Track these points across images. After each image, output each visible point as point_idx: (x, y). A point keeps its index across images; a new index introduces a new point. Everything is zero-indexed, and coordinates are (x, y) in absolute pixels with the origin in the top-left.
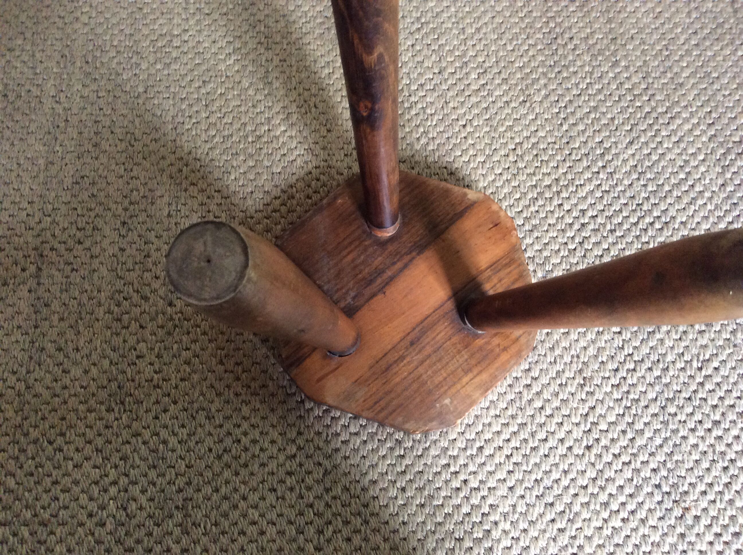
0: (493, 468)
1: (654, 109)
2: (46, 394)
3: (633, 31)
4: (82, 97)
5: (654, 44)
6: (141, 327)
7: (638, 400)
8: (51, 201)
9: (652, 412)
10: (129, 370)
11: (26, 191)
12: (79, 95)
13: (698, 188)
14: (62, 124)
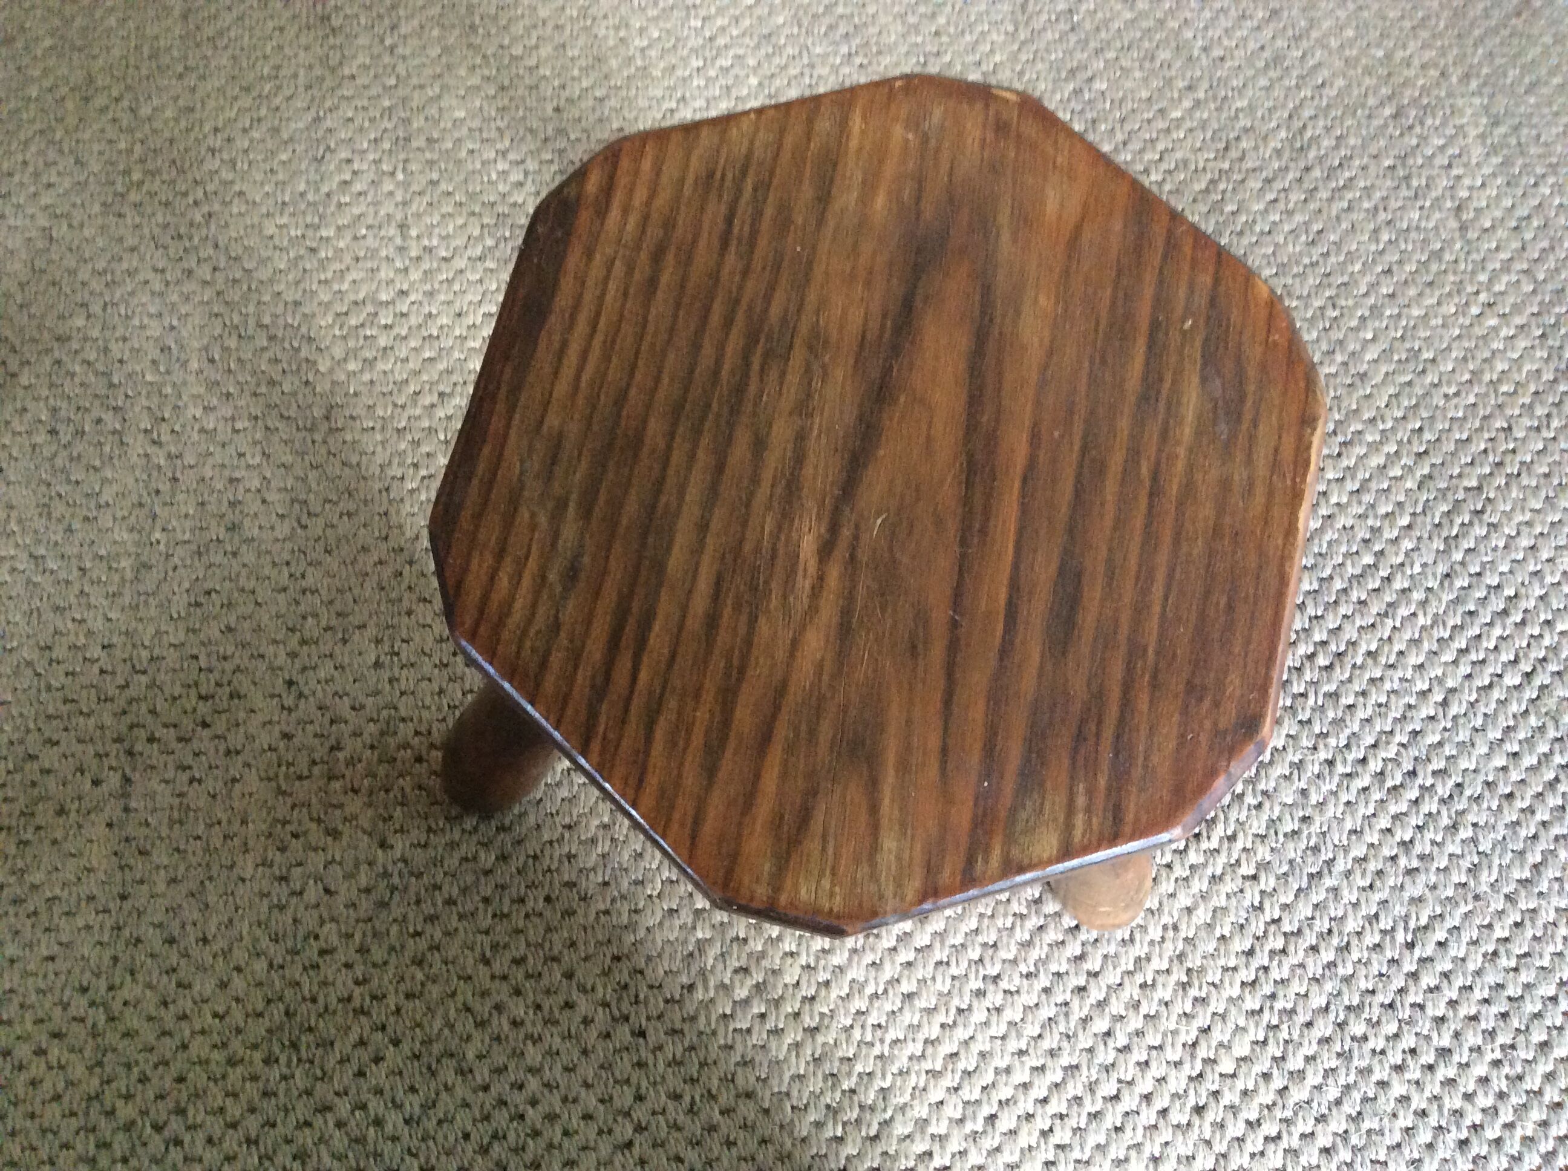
2: (148, 1034)
6: (327, 891)
7: (1293, 1012)
8: (147, 643)
9: (1319, 1035)
10: (305, 981)
11: (98, 624)
12: (197, 427)
13: (1399, 583)
14: (165, 487)
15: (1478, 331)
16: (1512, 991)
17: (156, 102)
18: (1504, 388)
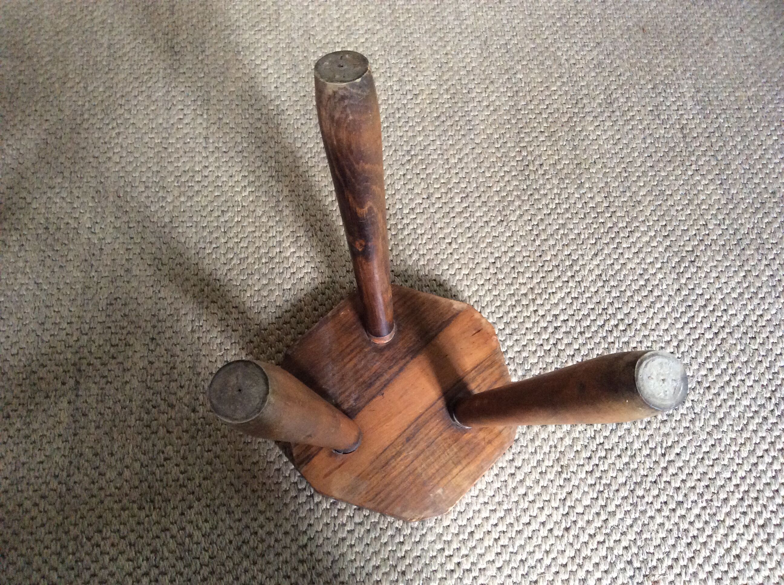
0: (483, 551)
1: (615, 224)
2: (85, 496)
3: (595, 157)
4: (115, 227)
5: (614, 167)
6: (168, 432)
7: (610, 485)
8: (88, 321)
9: (622, 495)
10: (158, 471)
11: (65, 313)
12: (112, 226)
13: (656, 293)
14: (97, 253)
15: (692, 182)
16: (711, 475)
17: (95, 84)
18: (704, 207)
